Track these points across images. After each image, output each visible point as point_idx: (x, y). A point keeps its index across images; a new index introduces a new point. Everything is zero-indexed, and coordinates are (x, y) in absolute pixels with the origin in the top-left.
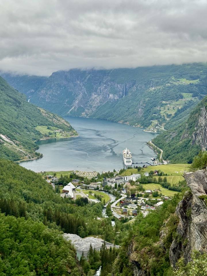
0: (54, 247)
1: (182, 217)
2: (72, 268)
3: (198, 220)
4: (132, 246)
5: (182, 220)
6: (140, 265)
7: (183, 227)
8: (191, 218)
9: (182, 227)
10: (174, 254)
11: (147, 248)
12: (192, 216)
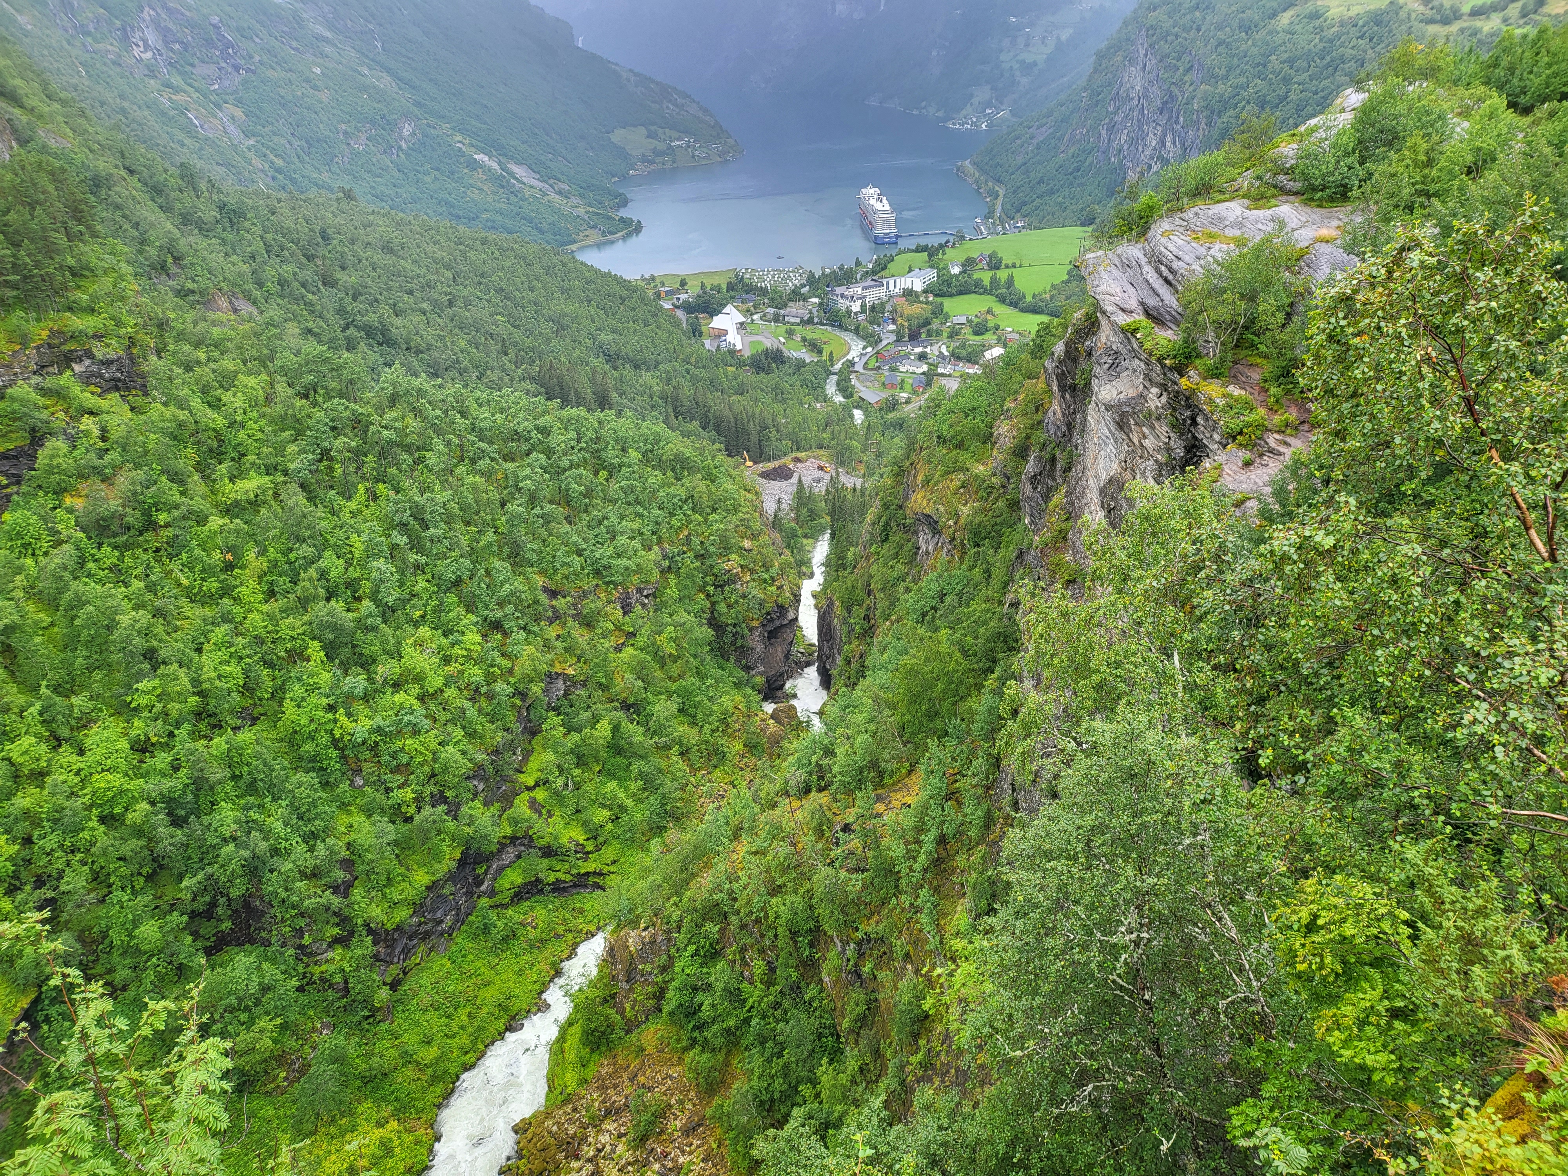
0: (702, 487)
1: (1062, 388)
2: (754, 537)
3: (1115, 393)
4: (915, 476)
5: (1063, 397)
6: (936, 522)
7: (1064, 415)
8: (1090, 390)
9: (1059, 415)
10: (1035, 489)
11: (957, 479)
12: (1095, 382)
